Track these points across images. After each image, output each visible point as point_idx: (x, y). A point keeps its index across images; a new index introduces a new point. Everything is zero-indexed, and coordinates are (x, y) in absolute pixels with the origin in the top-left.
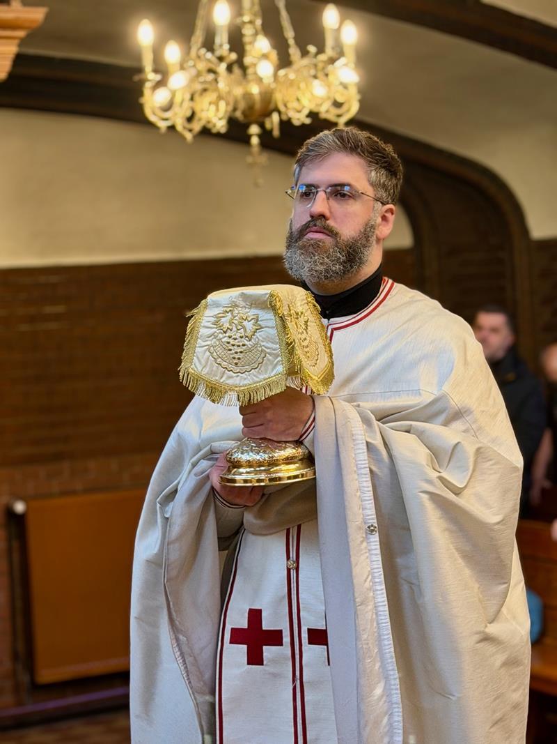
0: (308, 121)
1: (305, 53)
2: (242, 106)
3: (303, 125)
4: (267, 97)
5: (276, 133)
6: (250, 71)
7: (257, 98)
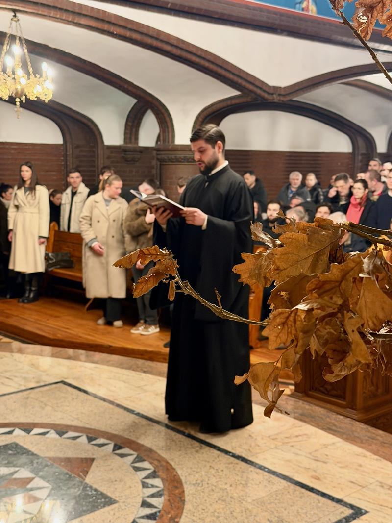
0: (36, 99)
1: (36, 77)
2: (14, 92)
3: (34, 100)
4: (22, 90)
5: (24, 102)
6: (17, 81)
7: (19, 90)
